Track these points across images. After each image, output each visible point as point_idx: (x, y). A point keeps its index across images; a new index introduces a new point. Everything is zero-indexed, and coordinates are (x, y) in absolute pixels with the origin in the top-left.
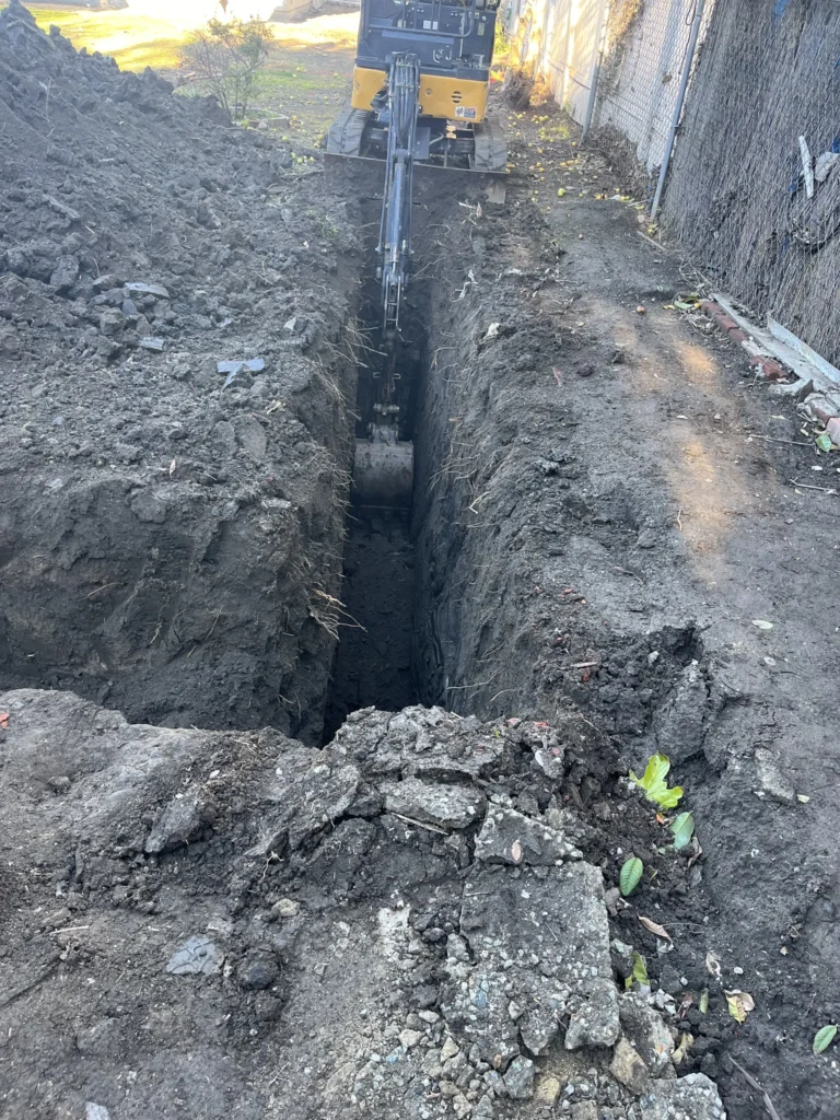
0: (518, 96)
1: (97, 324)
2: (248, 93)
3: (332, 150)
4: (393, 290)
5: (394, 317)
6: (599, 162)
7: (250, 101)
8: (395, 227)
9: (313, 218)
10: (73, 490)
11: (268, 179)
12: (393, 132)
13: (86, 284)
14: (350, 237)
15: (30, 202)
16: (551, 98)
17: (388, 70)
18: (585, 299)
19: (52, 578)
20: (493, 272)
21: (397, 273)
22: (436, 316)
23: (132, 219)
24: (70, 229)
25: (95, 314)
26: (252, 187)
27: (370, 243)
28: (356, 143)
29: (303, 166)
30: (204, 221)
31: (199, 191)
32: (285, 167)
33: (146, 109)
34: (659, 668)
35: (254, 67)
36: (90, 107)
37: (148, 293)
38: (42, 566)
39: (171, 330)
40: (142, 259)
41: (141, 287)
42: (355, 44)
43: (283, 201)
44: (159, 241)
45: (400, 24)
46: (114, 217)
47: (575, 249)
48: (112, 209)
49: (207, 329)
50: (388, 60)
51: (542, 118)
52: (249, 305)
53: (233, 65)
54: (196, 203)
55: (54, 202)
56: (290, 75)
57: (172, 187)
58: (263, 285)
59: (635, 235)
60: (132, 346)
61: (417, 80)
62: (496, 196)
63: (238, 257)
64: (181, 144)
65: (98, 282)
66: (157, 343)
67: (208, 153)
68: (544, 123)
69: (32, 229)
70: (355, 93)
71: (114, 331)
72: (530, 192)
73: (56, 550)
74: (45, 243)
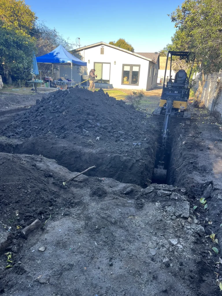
0: (196, 105)
1: (114, 136)
2: (138, 104)
3: (155, 113)
4: (165, 138)
5: (165, 143)
6: (213, 118)
7: (139, 105)
8: (166, 127)
9: (150, 124)
10: (112, 156)
11: (142, 118)
12: (167, 110)
13: (112, 131)
14: (157, 128)
15: (105, 118)
16: (204, 106)
17: (167, 100)
18: (204, 140)
19: (106, 170)
20: (185, 135)
21: (166, 135)
22: (173, 144)
23: (119, 122)
24: (111, 123)
25: (113, 135)
26: (139, 119)
27: (161, 130)
28: (160, 112)
29: (148, 116)
30: (131, 123)
31: (130, 119)
32: (145, 116)
33: (121, 106)
34: (205, 187)
35: (140, 100)
36: (113, 105)
37: (121, 133)
38: (105, 168)
39: (125, 139)
40: (121, 128)
41: (121, 132)
42: (161, 96)
43: (144, 122)
44: (123, 126)
45: (170, 92)
46: (117, 122)
47: (204, 132)
48: (117, 120)
49: (131, 139)
50: (167, 98)
51: (201, 109)
52: (138, 136)
53: (136, 99)
54: (129, 121)
55: (109, 119)
56: (146, 101)
57: (126, 118)
58: (140, 134)
59: (219, 131)
60: (119, 140)
61: (172, 101)
62: (188, 122)
63: (136, 129)
64: (126, 112)
65: (114, 131)
66: (123, 140)
67: (131, 114)
68: (202, 110)
69: (105, 123)
70: (160, 104)
71: (117, 137)
72: (196, 122)
73: (107, 165)
74: (107, 125)
